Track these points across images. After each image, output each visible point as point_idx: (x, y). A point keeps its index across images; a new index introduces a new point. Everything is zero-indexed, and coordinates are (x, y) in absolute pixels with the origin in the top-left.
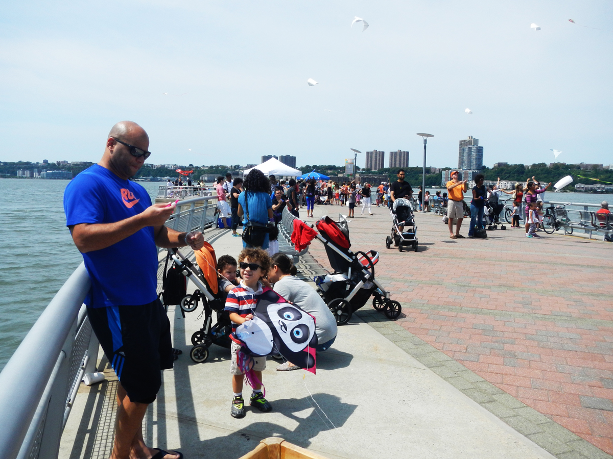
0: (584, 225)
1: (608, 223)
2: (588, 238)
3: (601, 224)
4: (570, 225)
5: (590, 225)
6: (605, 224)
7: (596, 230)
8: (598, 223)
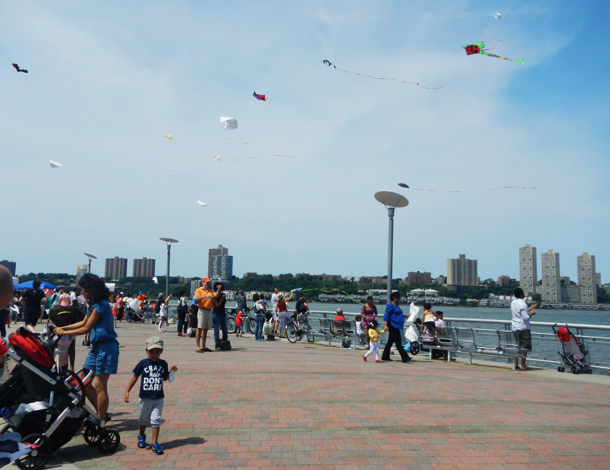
0: (323, 333)
1: (344, 329)
2: (327, 346)
3: (339, 331)
4: (312, 333)
5: (328, 332)
6: (341, 331)
7: (334, 337)
8: (335, 330)
